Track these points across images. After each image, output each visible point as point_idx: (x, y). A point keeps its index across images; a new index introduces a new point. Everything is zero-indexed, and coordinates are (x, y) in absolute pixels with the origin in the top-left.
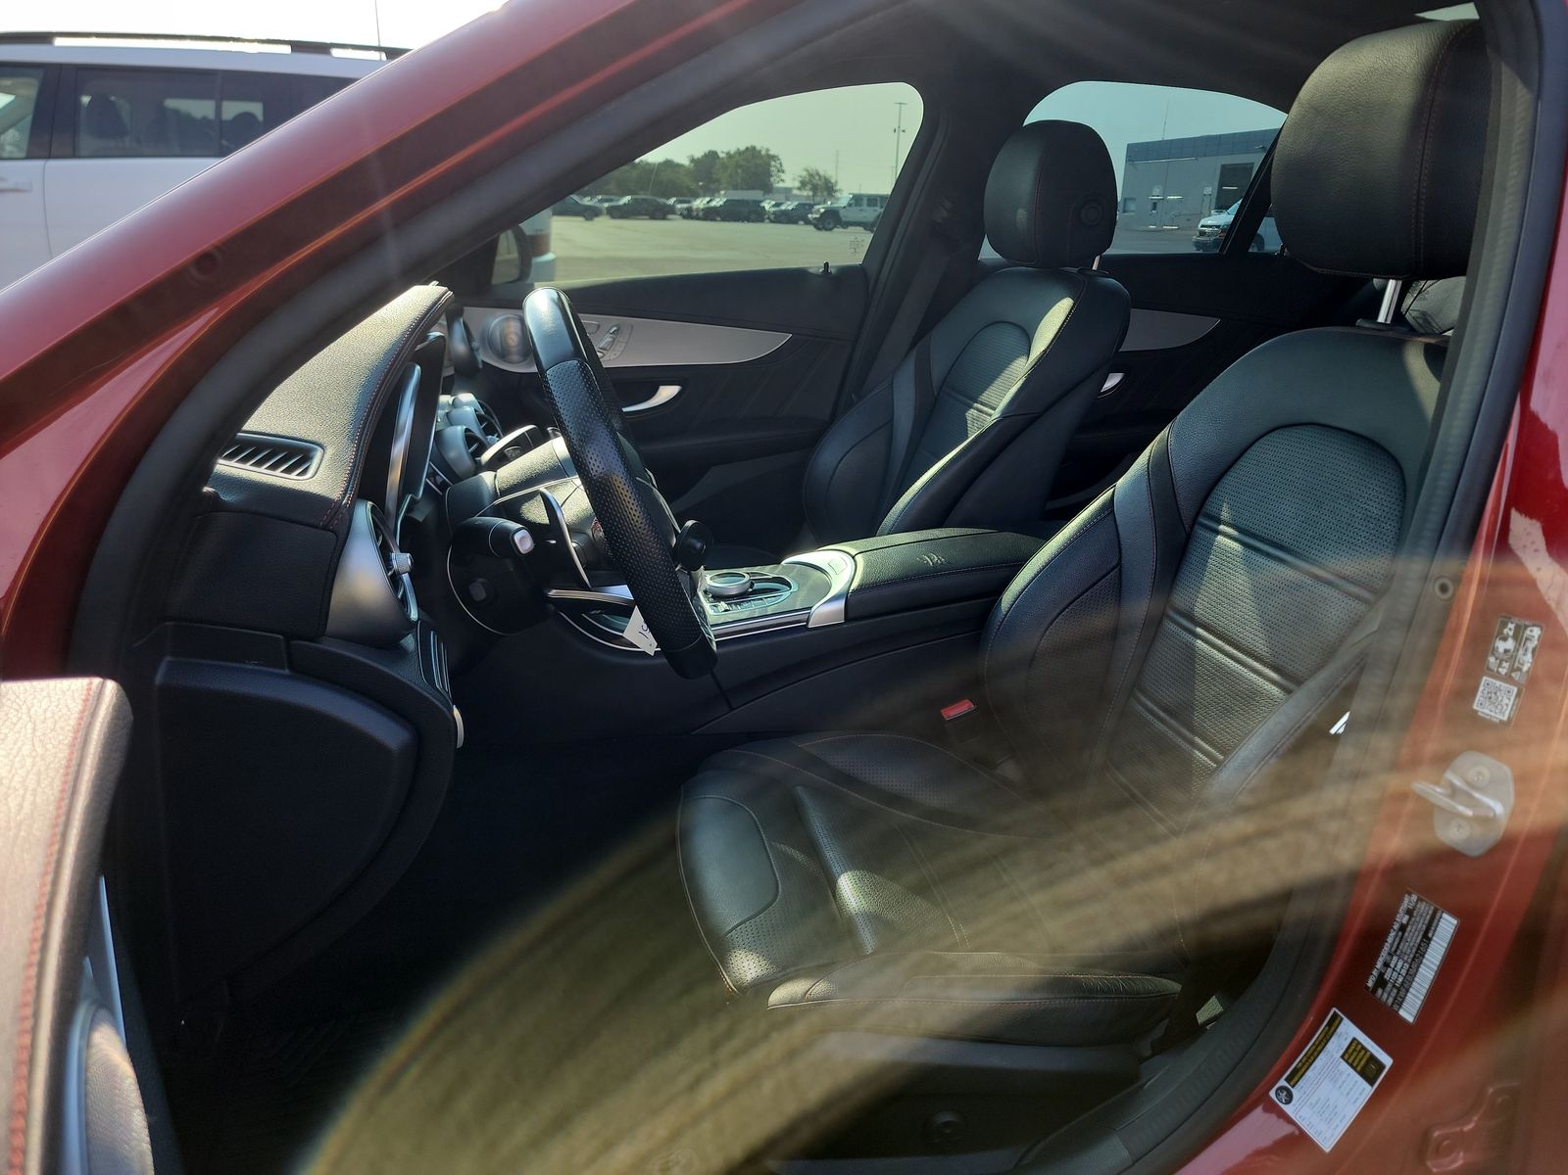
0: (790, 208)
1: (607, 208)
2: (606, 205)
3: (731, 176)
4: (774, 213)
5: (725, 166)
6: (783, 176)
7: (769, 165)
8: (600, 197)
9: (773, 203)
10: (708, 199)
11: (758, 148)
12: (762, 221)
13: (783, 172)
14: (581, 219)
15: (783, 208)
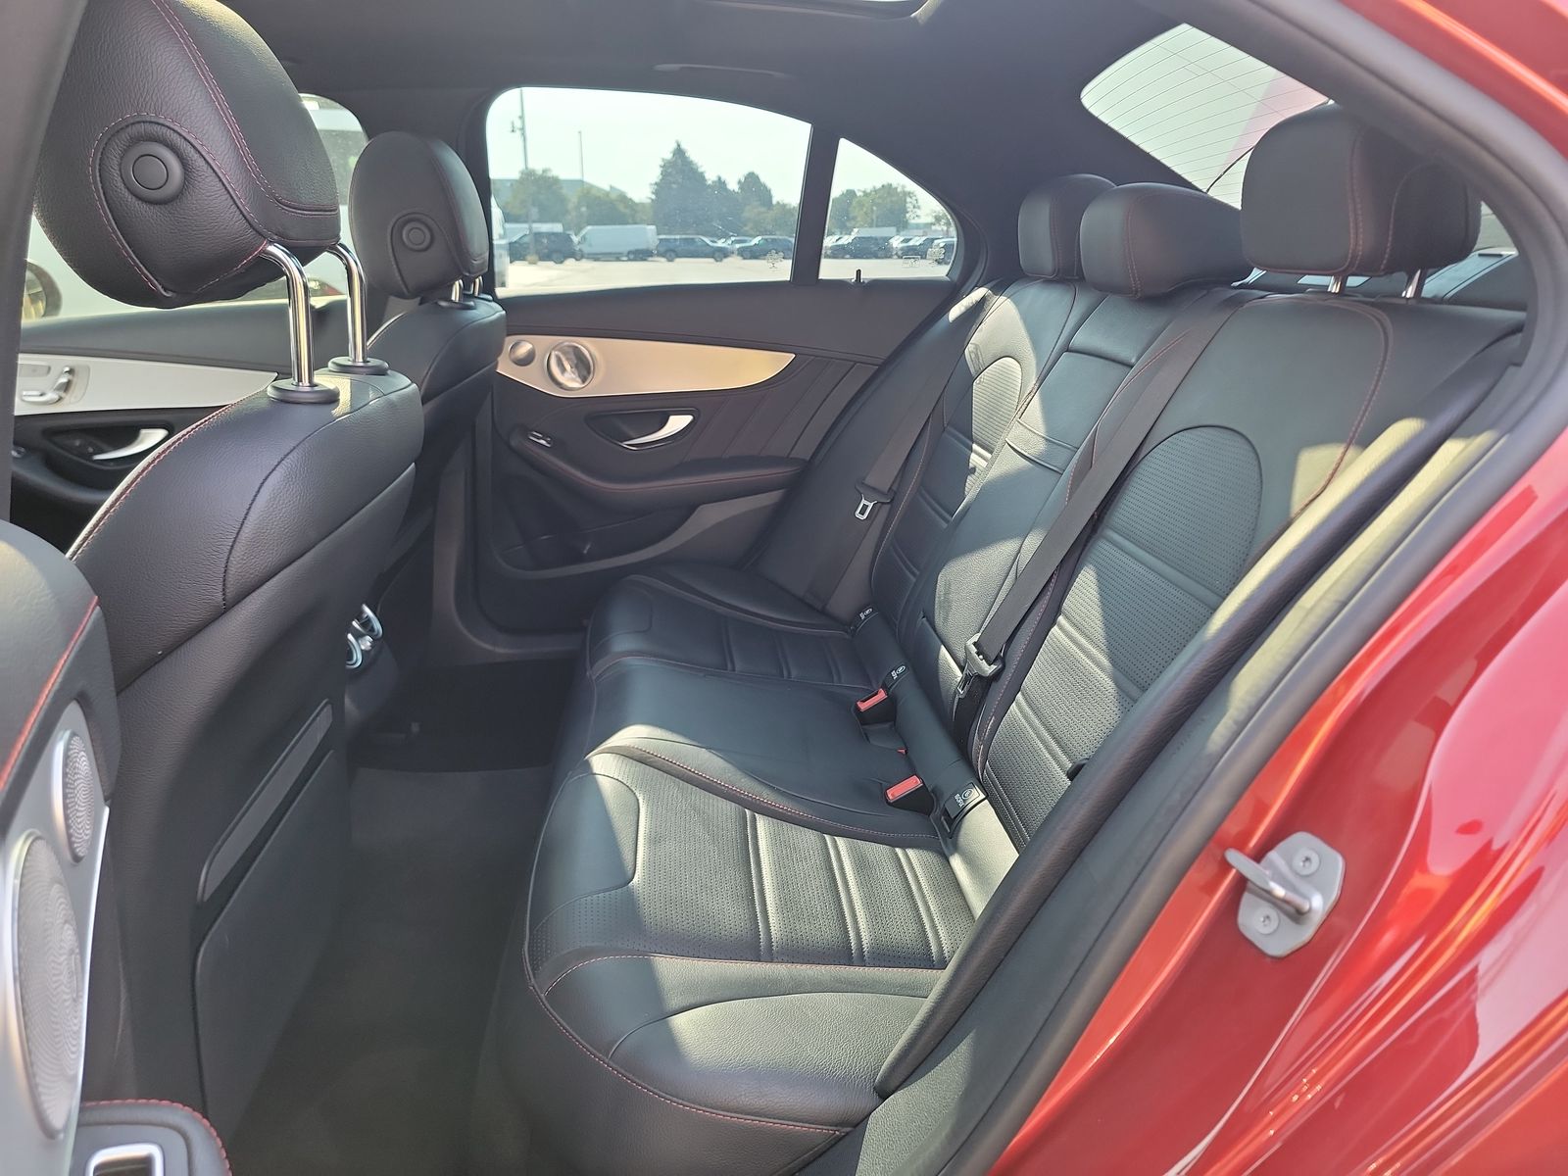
0: (918, 244)
1: (738, 249)
2: (738, 246)
3: (866, 213)
4: (902, 249)
5: (861, 205)
6: (919, 212)
7: (905, 202)
8: (733, 239)
9: (902, 239)
10: (837, 237)
11: (894, 185)
12: (890, 257)
13: (919, 208)
14: (711, 260)
15: (911, 243)
